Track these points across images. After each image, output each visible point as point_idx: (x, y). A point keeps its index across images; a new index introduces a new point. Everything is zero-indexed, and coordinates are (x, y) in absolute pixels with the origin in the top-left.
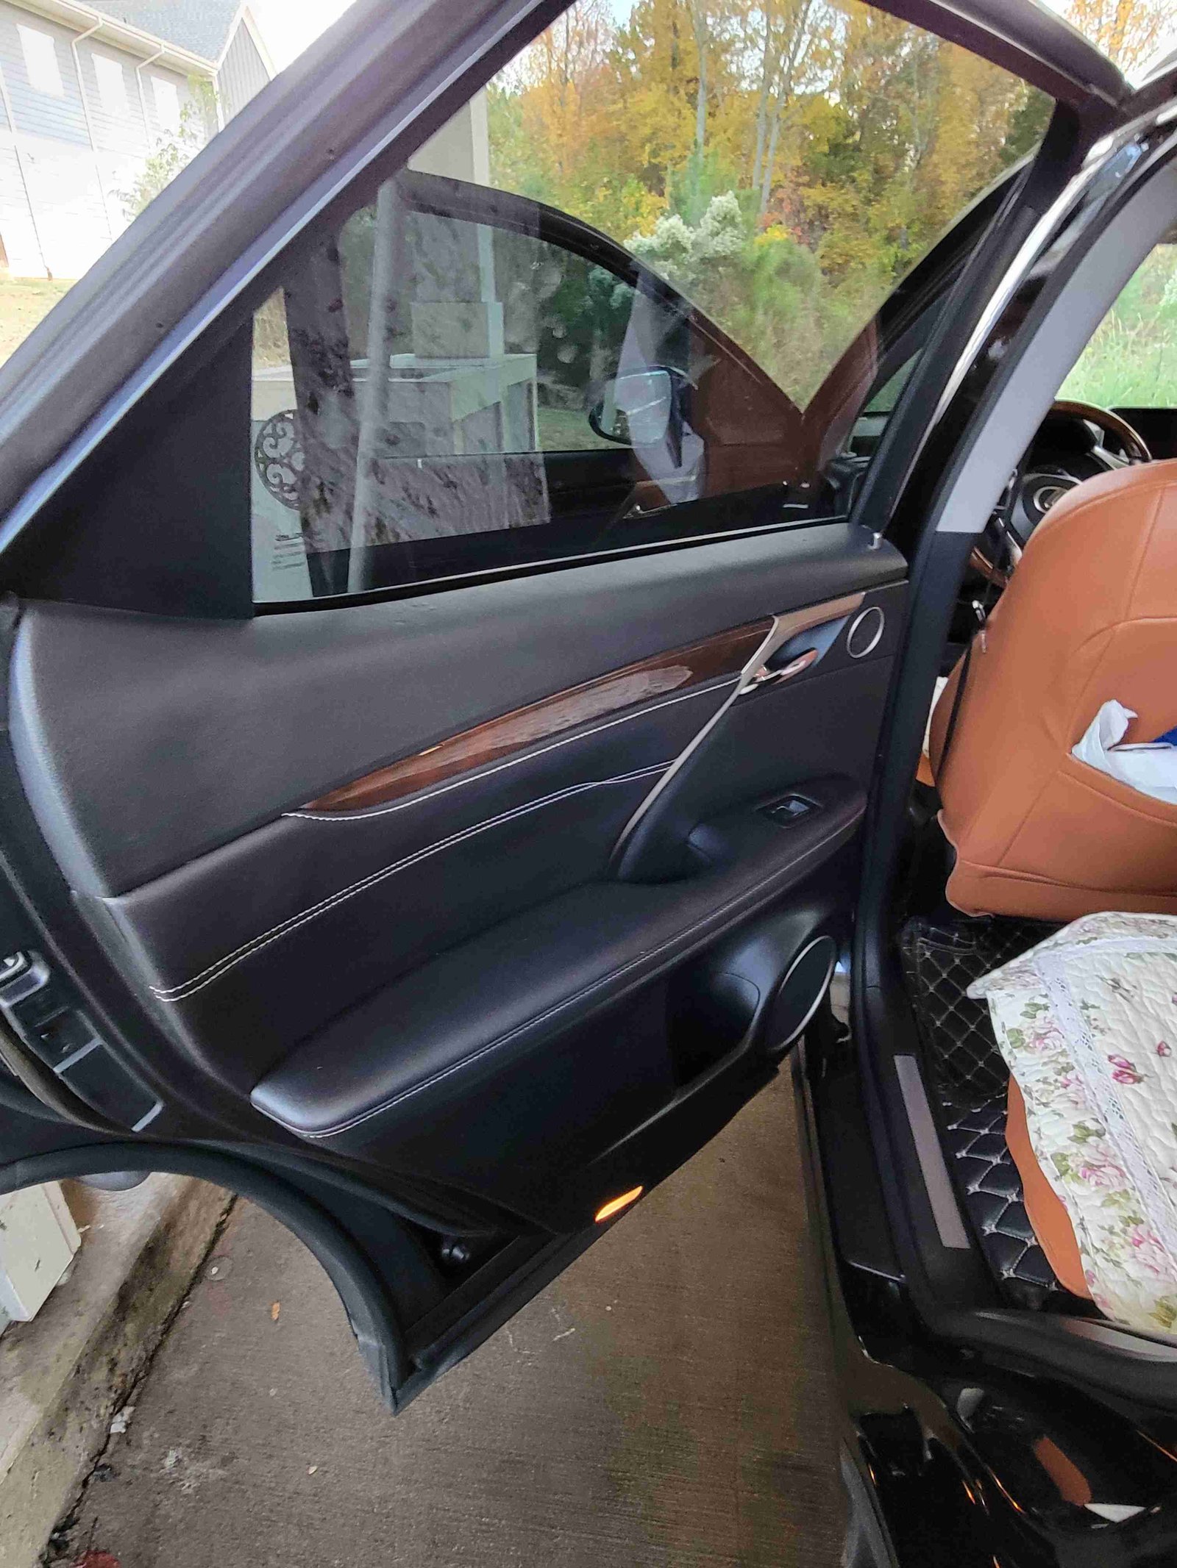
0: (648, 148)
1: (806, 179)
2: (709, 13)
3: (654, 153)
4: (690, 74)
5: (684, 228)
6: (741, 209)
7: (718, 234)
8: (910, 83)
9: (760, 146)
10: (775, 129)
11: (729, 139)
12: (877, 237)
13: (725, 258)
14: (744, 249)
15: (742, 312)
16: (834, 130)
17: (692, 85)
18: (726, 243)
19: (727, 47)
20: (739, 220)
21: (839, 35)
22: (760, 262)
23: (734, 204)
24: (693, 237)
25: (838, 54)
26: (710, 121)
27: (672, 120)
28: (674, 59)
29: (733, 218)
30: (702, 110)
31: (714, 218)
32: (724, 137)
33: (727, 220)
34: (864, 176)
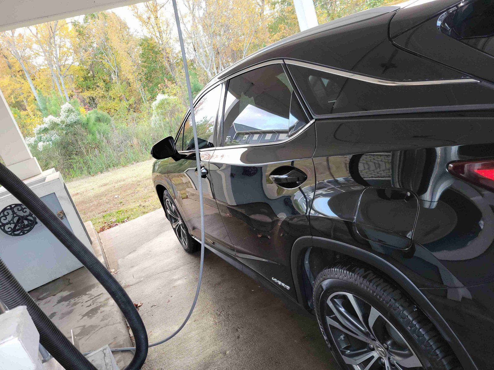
0: (12, 97)
1: (80, 90)
2: (17, 49)
3: (16, 98)
4: (18, 69)
5: (55, 118)
6: (73, 106)
7: (68, 116)
8: (102, 53)
9: (58, 85)
10: (61, 78)
11: (44, 86)
12: (116, 101)
13: (75, 122)
14: (80, 118)
15: (90, 137)
16: (82, 73)
17: (21, 72)
18: (73, 118)
19: (29, 58)
20: (74, 110)
21: (68, 45)
22: (88, 120)
23: (70, 106)
24: (59, 120)
25: (71, 51)
26: (34, 82)
27: (18, 86)
28: (9, 66)
29: (72, 110)
30: (29, 80)
31: (64, 112)
32: (42, 85)
33: (69, 111)
34: (101, 84)
